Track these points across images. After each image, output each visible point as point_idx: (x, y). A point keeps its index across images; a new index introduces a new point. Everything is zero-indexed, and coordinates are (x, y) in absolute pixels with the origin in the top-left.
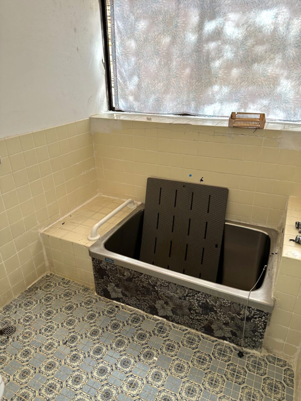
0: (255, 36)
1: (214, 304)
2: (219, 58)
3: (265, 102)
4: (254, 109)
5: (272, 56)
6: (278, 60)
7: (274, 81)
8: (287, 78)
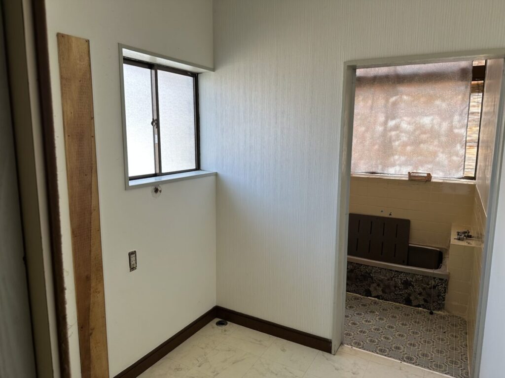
0: (420, 129)
1: (412, 280)
2: (398, 140)
3: (430, 166)
4: (422, 170)
5: (432, 140)
6: (436, 143)
7: (435, 154)
8: (443, 153)
